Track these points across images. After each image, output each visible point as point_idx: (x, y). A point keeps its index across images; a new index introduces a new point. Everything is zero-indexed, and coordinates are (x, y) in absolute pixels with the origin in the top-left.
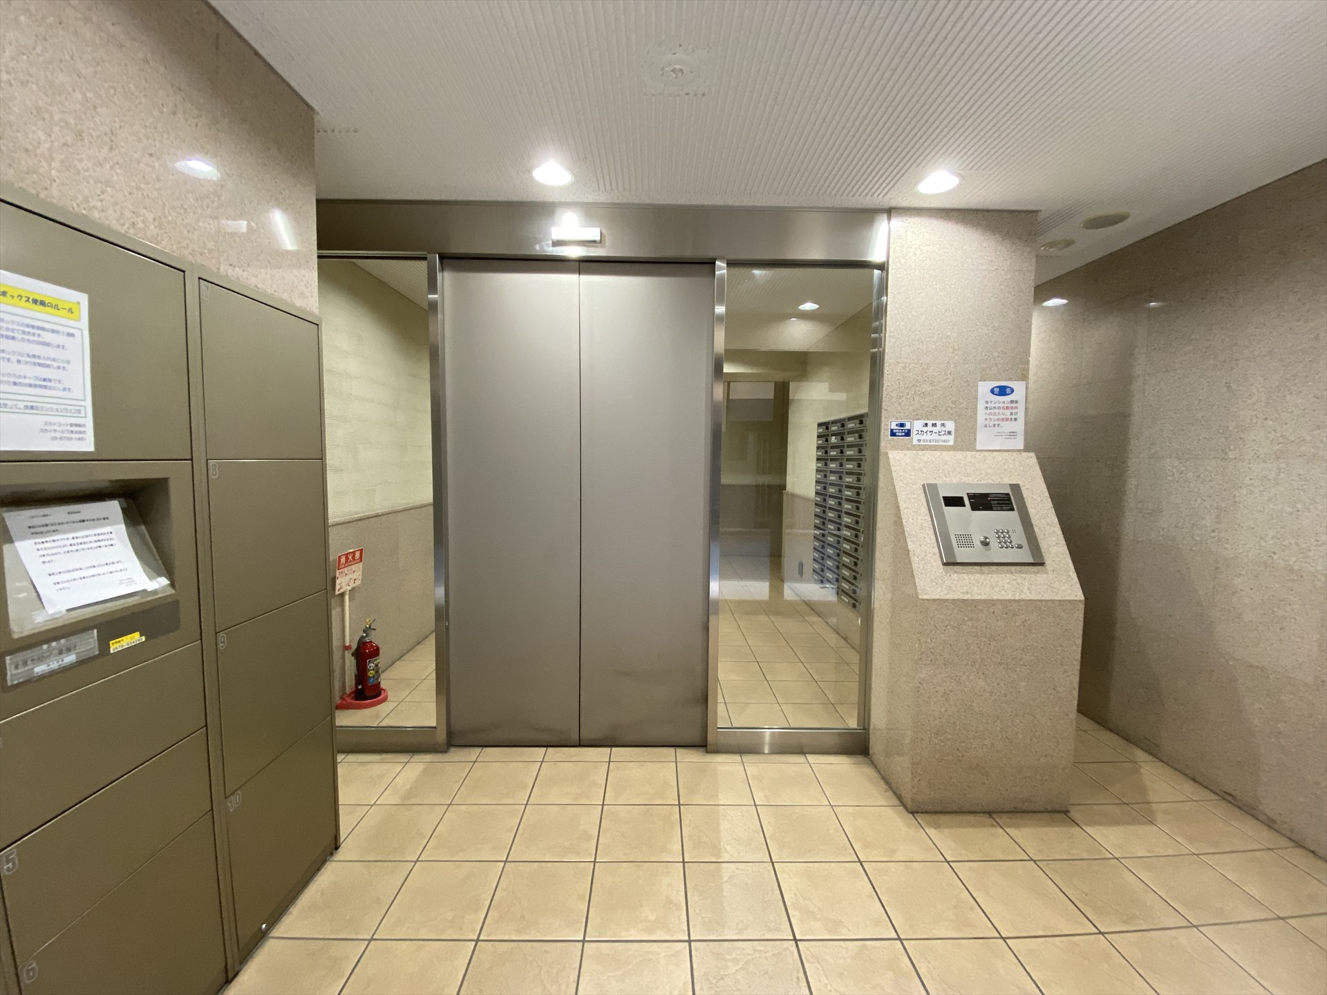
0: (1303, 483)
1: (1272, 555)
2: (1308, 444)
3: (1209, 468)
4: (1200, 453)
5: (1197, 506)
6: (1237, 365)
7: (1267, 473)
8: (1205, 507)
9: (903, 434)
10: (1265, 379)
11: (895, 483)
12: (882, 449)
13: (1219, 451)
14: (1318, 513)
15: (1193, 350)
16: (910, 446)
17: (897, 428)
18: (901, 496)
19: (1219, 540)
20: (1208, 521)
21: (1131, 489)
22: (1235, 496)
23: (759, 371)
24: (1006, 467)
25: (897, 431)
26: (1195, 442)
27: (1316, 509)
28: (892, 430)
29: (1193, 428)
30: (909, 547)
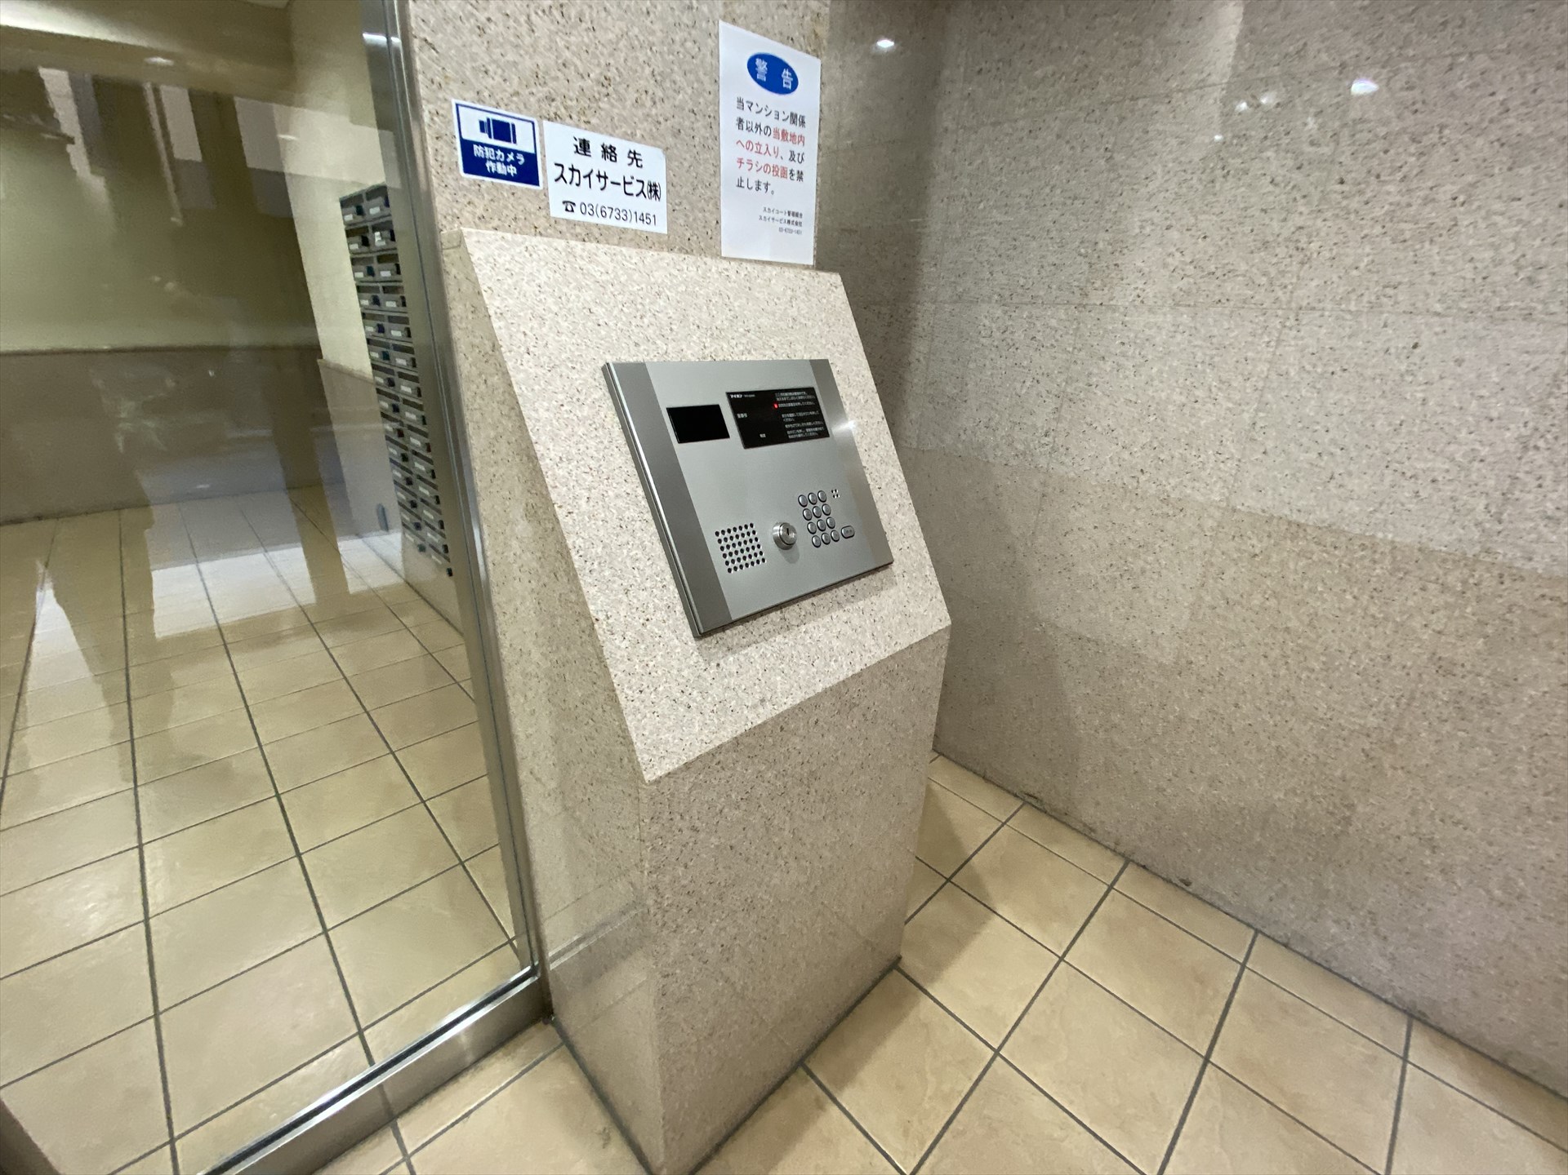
0: (1214, 352)
1: (1139, 474)
2: (1240, 278)
3: (1053, 322)
4: (1042, 293)
5: (1024, 391)
6: (1132, 111)
7: (1153, 332)
8: (1039, 395)
9: (513, 170)
10: (1182, 143)
11: (510, 365)
12: (447, 230)
13: (1076, 289)
14: (1230, 405)
15: (1053, 75)
16: (542, 223)
17: (484, 138)
18: (539, 416)
19: (1054, 450)
20: (1042, 418)
21: (918, 360)
22: (1090, 374)
23: (112, 38)
24: (793, 312)
25: (489, 153)
26: (1035, 271)
27: (1229, 399)
28: (467, 146)
29: (1034, 244)
30: (592, 608)
